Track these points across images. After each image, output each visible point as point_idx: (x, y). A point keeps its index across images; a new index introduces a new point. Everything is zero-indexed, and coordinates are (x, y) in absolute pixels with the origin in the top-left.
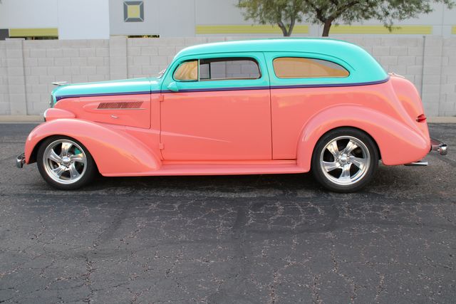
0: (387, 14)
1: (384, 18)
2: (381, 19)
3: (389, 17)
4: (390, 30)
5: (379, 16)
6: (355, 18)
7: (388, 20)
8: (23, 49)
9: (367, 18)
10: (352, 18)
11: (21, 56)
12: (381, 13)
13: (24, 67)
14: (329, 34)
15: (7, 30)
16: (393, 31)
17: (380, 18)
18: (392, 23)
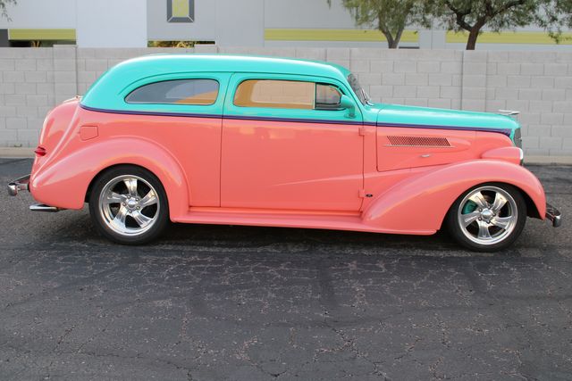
0: (554, 19)
1: (549, 25)
2: (546, 26)
3: (556, 24)
4: (557, 41)
5: (542, 22)
6: (506, 24)
7: (555, 27)
8: (76, 59)
9: (522, 24)
10: (501, 24)
11: (74, 68)
12: (545, 19)
13: (77, 83)
14: (476, 47)
15: (6, 31)
16: (560, 42)
17: (542, 24)
18: (560, 32)
